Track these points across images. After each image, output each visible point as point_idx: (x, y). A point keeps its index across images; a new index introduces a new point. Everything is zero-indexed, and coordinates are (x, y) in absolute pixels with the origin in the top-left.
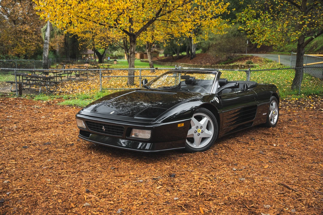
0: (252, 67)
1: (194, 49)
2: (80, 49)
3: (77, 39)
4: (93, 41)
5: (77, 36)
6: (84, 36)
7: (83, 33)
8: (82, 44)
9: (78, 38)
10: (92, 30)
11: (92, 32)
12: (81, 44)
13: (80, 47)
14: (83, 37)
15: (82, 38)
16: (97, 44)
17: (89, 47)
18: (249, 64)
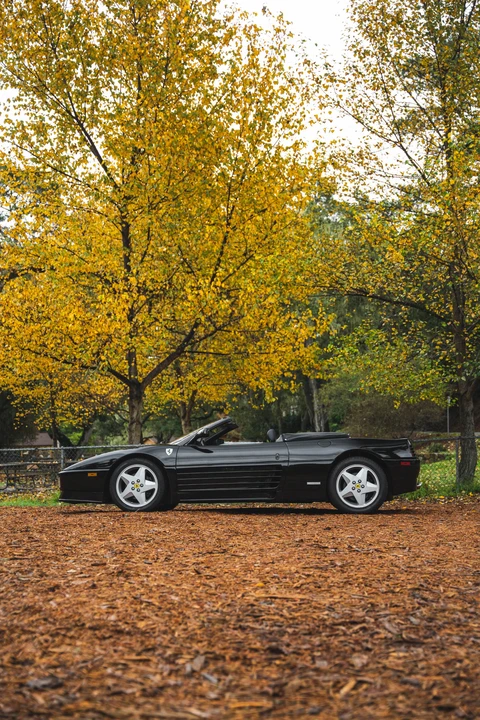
0: (442, 458)
1: (319, 422)
2: (17, 425)
3: (10, 401)
4: (53, 404)
5: (9, 393)
6: (30, 393)
7: (27, 386)
8: (22, 415)
9: (14, 399)
10: (51, 377)
11: (51, 383)
12: (20, 413)
13: (16, 421)
14: (28, 396)
15: (23, 399)
16: (62, 414)
17: (41, 421)
18: (437, 451)
